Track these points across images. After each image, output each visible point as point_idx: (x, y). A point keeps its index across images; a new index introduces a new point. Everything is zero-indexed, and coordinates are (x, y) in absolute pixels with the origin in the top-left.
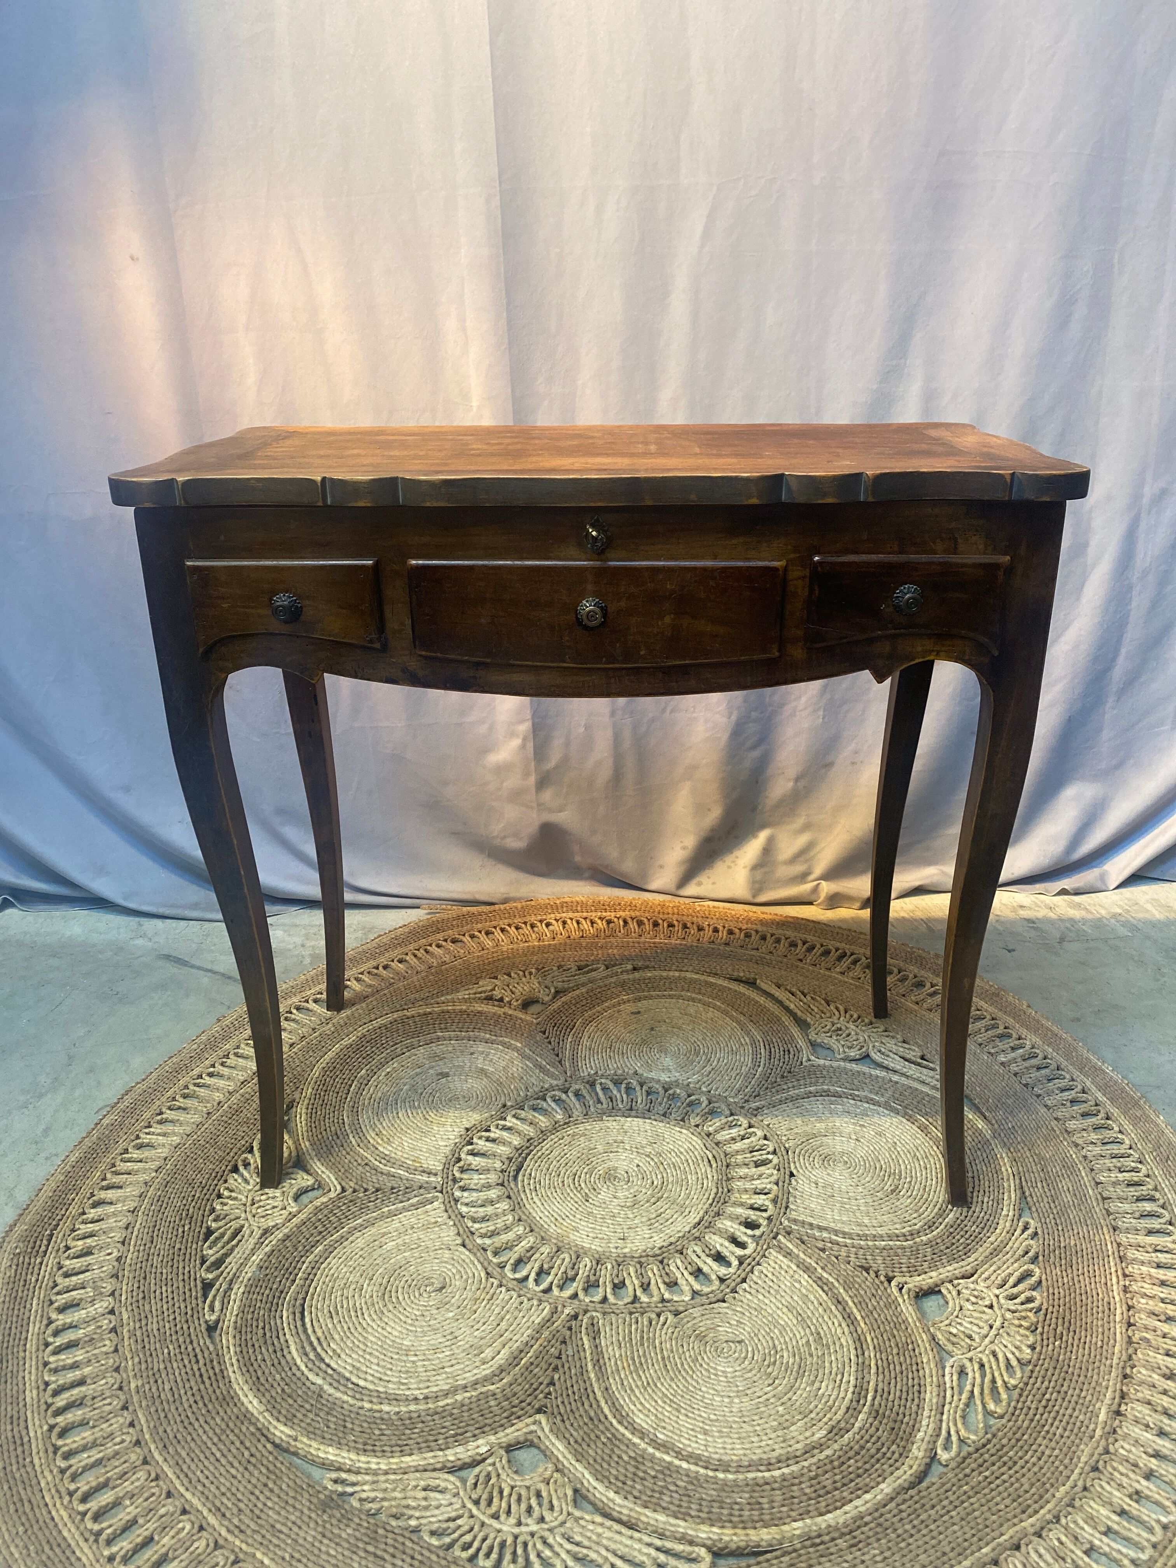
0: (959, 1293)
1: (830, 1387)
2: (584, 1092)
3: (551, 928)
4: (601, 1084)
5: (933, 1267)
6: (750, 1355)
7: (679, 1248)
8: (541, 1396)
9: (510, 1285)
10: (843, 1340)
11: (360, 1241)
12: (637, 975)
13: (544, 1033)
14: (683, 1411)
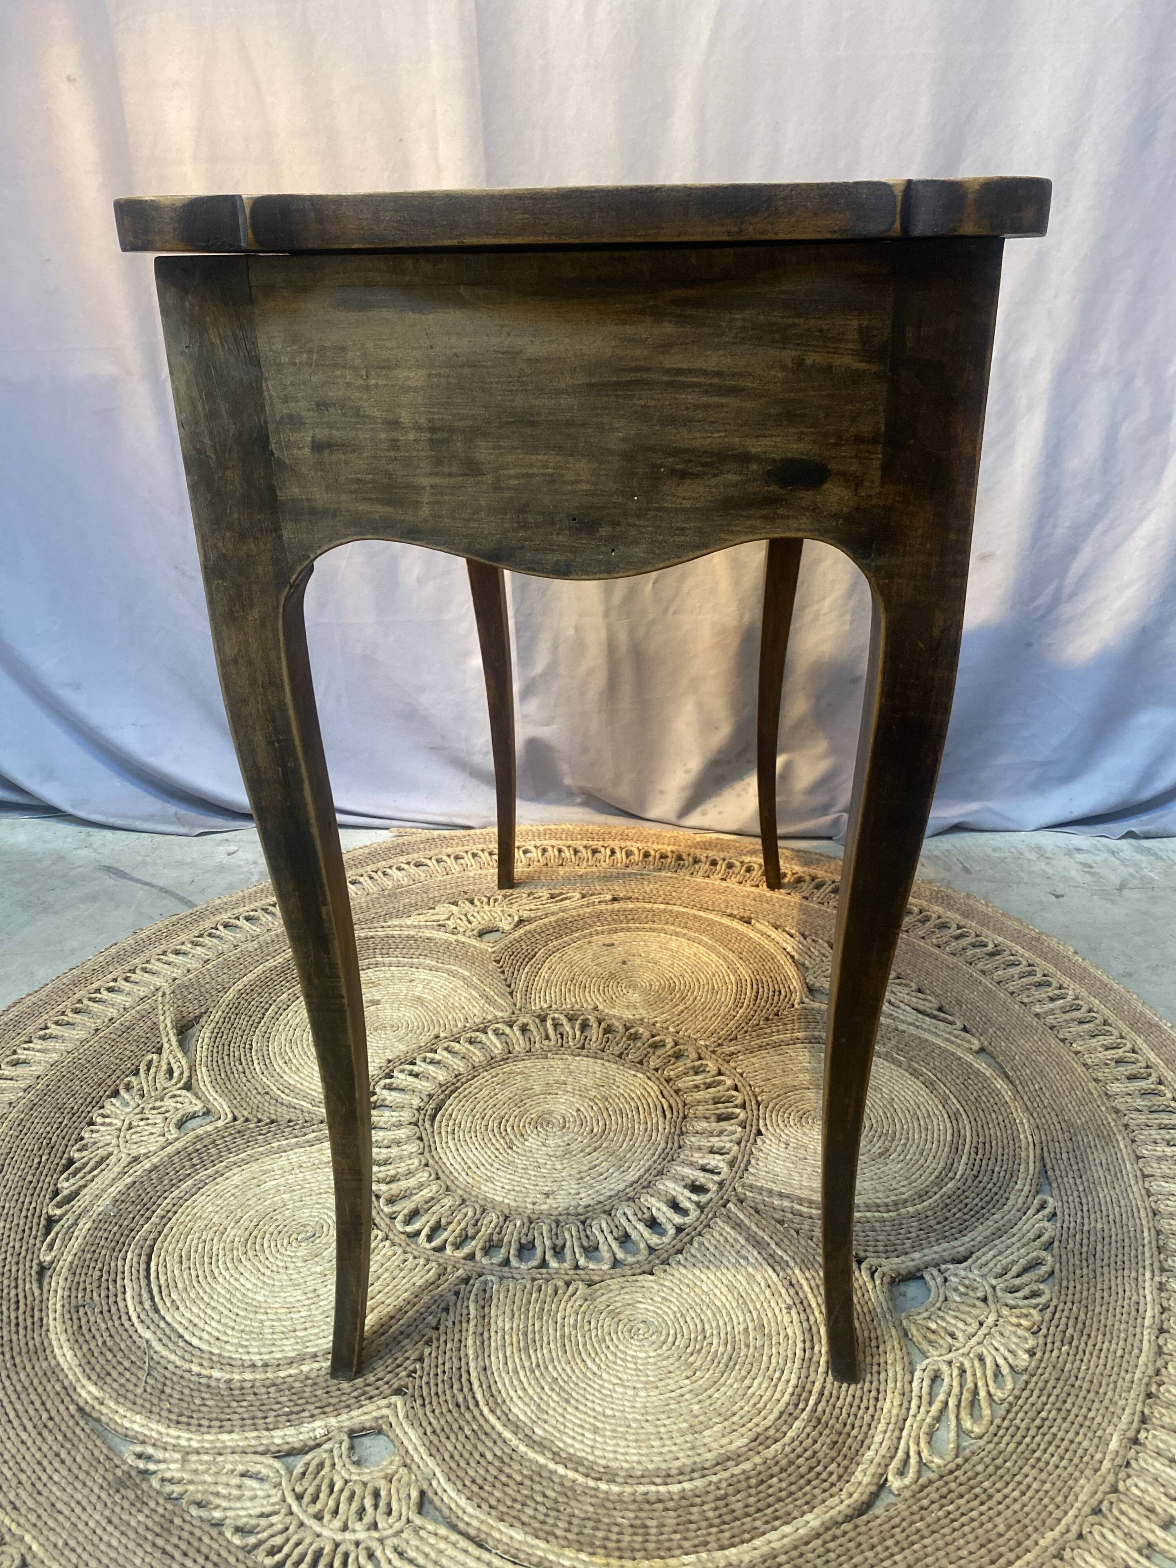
0: (946, 1280)
1: (764, 1386)
2: (532, 1027)
3: (529, 855)
4: (553, 1019)
5: (918, 1246)
6: (671, 1339)
7: (607, 1208)
8: (404, 1373)
9: (397, 1240)
10: (789, 1331)
11: (236, 1178)
12: (617, 906)
13: (498, 962)
14: (573, 1402)
